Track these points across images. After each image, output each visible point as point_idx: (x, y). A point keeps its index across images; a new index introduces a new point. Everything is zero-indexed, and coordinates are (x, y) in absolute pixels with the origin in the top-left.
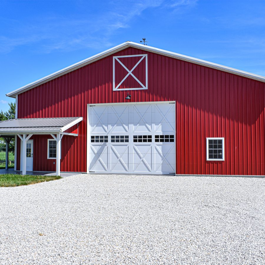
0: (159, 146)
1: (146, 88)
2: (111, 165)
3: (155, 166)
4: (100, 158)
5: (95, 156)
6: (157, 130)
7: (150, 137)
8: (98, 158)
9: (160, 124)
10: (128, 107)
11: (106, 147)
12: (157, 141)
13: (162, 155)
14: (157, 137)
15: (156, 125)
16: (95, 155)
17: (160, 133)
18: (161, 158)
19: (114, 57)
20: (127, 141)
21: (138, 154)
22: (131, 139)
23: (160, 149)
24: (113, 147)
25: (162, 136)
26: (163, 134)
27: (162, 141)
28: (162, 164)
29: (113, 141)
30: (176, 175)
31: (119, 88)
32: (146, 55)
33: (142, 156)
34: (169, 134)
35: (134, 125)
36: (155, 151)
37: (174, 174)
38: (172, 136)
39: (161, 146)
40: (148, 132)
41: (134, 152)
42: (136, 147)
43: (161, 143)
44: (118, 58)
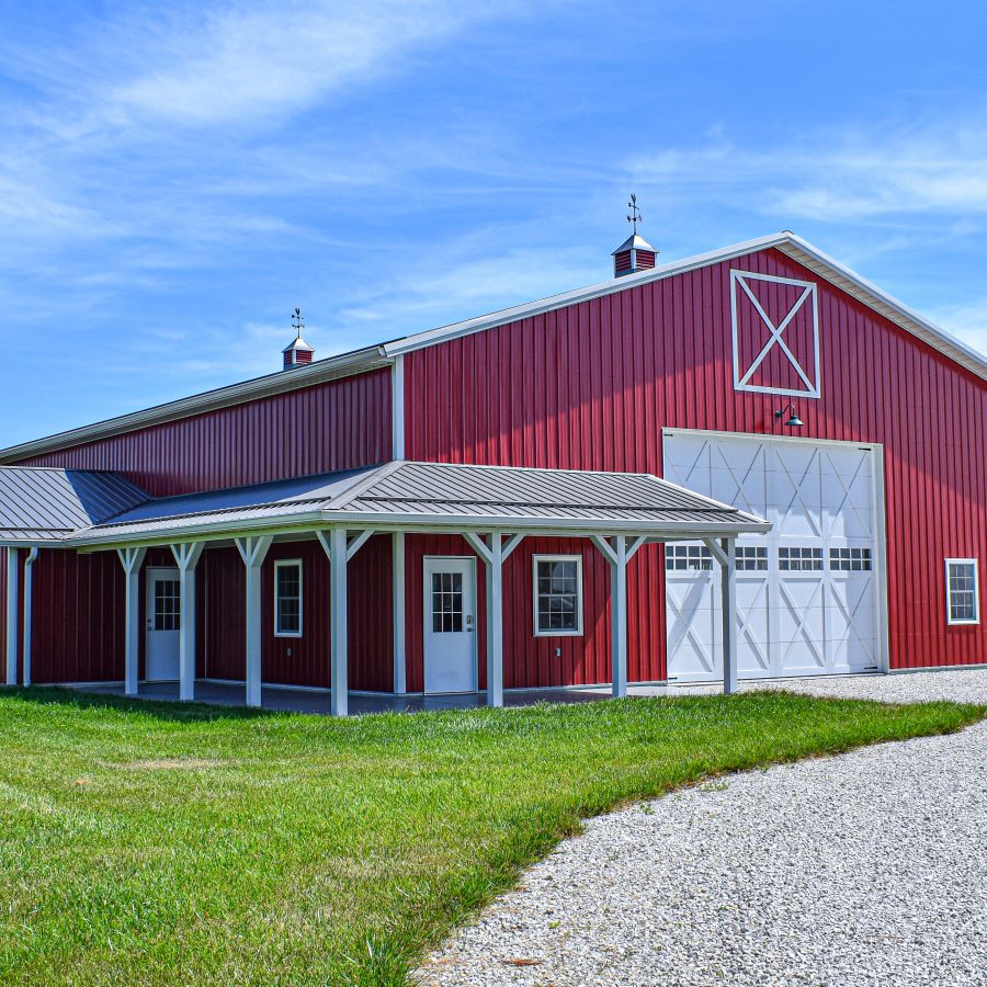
0: (837, 580)
1: (816, 394)
3: (833, 646)
4: (693, 628)
6: (834, 534)
7: (818, 552)
8: (687, 626)
9: (840, 513)
10: (762, 451)
11: (707, 587)
12: (834, 566)
13: (847, 610)
14: (834, 553)
15: (831, 514)
17: (842, 544)
18: (845, 623)
19: (734, 273)
20: (763, 566)
21: (791, 609)
22: (773, 559)
23: (841, 589)
25: (845, 553)
26: (848, 544)
27: (846, 566)
28: (849, 640)
30: (890, 670)
31: (752, 382)
32: (812, 287)
33: (800, 614)
34: (862, 546)
35: (780, 512)
36: (833, 602)
37: (874, 670)
38: (867, 553)
39: (844, 584)
40: (813, 536)
41: (782, 603)
42: (786, 586)
43: (844, 574)
44: (744, 278)
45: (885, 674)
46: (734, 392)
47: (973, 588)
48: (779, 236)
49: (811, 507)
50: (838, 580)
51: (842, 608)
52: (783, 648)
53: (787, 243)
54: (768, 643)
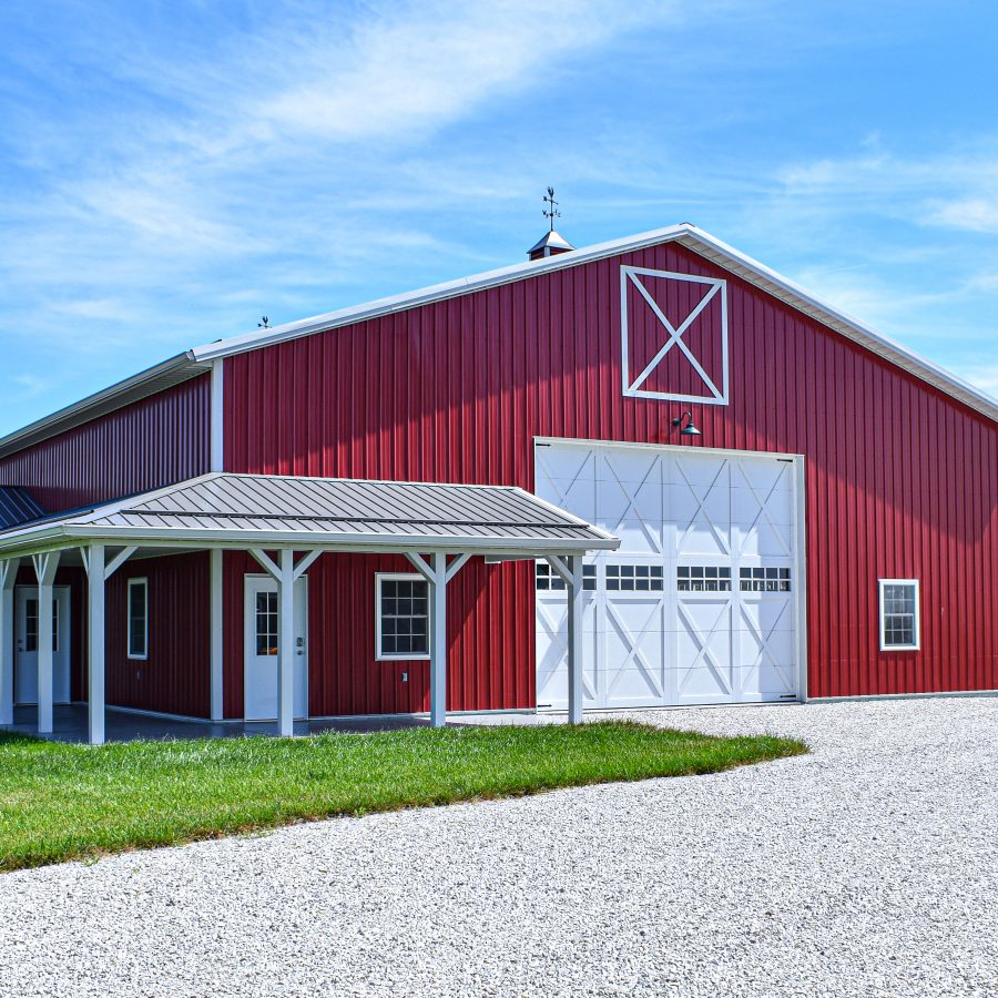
0: (747, 603)
1: (723, 400)
2: (607, 677)
3: (742, 673)
5: (552, 644)
6: (746, 551)
7: (725, 572)
8: (564, 650)
9: (754, 530)
10: (658, 461)
11: (589, 609)
12: (744, 587)
13: (759, 634)
14: (745, 572)
15: (742, 530)
16: (550, 641)
17: (754, 562)
18: (756, 647)
19: (625, 270)
20: (658, 586)
21: (691, 633)
22: (670, 578)
23: (753, 612)
24: (615, 608)
25: (759, 572)
26: (762, 563)
27: (759, 587)
28: (761, 666)
29: (612, 585)
30: (808, 699)
31: (644, 387)
32: (720, 284)
33: (702, 638)
34: (779, 564)
35: (679, 528)
36: (742, 624)
37: (792, 699)
38: (786, 573)
39: (756, 606)
40: (720, 554)
41: (680, 625)
42: (686, 608)
43: (757, 595)
44: (637, 275)
45: (803, 703)
46: (623, 399)
47: (913, 612)
48: (676, 228)
49: (718, 524)
50: (749, 602)
51: (753, 631)
52: (680, 674)
53: (687, 237)
54: (663, 669)
